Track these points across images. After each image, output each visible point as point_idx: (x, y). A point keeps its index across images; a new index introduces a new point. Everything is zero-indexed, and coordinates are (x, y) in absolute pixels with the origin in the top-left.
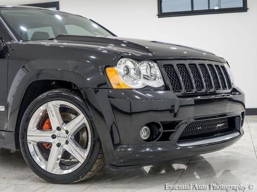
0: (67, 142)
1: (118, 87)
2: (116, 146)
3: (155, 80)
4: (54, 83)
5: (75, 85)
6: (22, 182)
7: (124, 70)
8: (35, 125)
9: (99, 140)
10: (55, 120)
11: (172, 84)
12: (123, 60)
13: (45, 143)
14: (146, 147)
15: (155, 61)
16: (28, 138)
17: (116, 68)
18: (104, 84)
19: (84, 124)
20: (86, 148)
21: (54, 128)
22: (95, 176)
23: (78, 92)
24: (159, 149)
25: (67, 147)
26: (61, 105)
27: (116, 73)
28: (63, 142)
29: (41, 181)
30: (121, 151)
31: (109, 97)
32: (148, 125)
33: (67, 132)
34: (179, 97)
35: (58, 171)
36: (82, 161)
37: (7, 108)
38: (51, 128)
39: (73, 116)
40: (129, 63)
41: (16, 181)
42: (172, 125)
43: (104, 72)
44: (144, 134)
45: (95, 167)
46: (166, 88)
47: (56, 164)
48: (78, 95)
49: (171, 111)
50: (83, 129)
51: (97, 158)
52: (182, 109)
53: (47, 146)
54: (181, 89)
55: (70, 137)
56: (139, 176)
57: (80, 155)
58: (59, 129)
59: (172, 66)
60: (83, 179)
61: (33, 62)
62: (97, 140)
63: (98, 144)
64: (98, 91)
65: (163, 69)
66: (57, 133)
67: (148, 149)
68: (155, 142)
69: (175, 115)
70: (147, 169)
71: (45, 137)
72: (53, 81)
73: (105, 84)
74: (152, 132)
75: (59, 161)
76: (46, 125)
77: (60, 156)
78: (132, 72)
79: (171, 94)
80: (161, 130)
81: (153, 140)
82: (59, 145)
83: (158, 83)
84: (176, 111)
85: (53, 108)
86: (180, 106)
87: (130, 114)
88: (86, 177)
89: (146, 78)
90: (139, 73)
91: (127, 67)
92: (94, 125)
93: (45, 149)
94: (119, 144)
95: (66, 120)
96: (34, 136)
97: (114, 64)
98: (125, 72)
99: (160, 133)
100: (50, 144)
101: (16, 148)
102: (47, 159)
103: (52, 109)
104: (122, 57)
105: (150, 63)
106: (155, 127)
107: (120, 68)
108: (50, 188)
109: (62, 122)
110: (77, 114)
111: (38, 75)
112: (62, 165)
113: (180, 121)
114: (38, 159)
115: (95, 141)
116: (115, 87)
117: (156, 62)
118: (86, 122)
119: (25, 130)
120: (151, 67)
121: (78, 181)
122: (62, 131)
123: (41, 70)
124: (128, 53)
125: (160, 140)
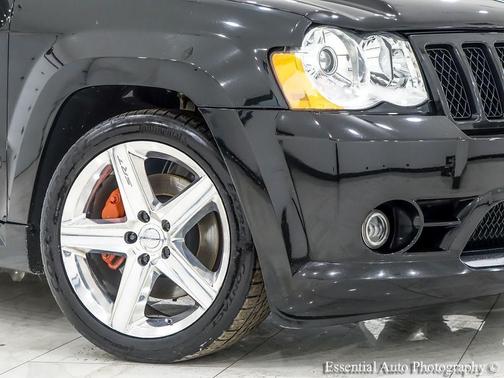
0: (166, 253)
1: (305, 106)
2: (296, 263)
3: (403, 85)
4: (130, 94)
5: (186, 100)
6: (47, 357)
7: (320, 60)
8: (82, 205)
9: (251, 247)
10: (135, 192)
11: (449, 97)
12: (318, 32)
13: (108, 253)
14: (378, 268)
15: (404, 34)
16: (65, 242)
17: (298, 55)
18: (267, 97)
19: (212, 204)
20: (216, 268)
21: (132, 214)
22: (239, 342)
23: (196, 119)
24: (413, 273)
25: (165, 267)
26: (149, 154)
27: (299, 66)
28: (155, 254)
29: (96, 355)
30: (309, 277)
31: (279, 132)
32: (384, 208)
33: (166, 226)
34: (468, 132)
35: (142, 329)
36: (206, 303)
38: (122, 215)
39: (180, 183)
40: (333, 39)
41: (31, 354)
42: (446, 211)
43: (267, 65)
44: (373, 233)
45: (239, 319)
46: (433, 108)
47: (135, 310)
48: (195, 128)
49: (446, 170)
50: (209, 216)
51: (246, 296)
52: (475, 167)
53: (113, 262)
54: (474, 111)
55: (173, 238)
56: (358, 345)
57: (202, 288)
58: (143, 217)
59: (449, 47)
60: (210, 350)
61: (74, 39)
62: (246, 249)
63: (247, 260)
64: (249, 116)
65: (425, 58)
66: (138, 227)
67: (381, 274)
68: (401, 254)
69: (456, 184)
70: (375, 326)
71: (107, 238)
72: (129, 88)
73: (270, 96)
74: (394, 228)
75: (144, 303)
76: (109, 208)
77: (147, 290)
78: (343, 65)
79: (447, 126)
80: (420, 222)
81: (396, 249)
82: (143, 260)
83: (413, 94)
84: (458, 173)
85: (128, 159)
86: (469, 160)
87: (337, 178)
88: (216, 345)
89: (378, 80)
90: (360, 67)
91: (326, 51)
92: (239, 207)
93: (106, 270)
94: (306, 259)
95: (164, 195)
96: (79, 235)
97: (293, 43)
98: (324, 65)
99: (415, 231)
100: (120, 258)
101: (31, 267)
102: (112, 297)
103: (126, 163)
104: (315, 24)
105: (390, 41)
106: (401, 212)
107: (309, 54)
108: (121, 373)
109: (151, 197)
110: (191, 178)
111: (86, 72)
112: (153, 313)
113: (471, 199)
114: (90, 296)
115: (240, 251)
116: (295, 104)
117: (406, 38)
118: (217, 200)
119: (56, 219)
120: (392, 52)
121: (196, 355)
122: (155, 224)
123: (95, 59)
124: (330, 14)
125: (410, 251)
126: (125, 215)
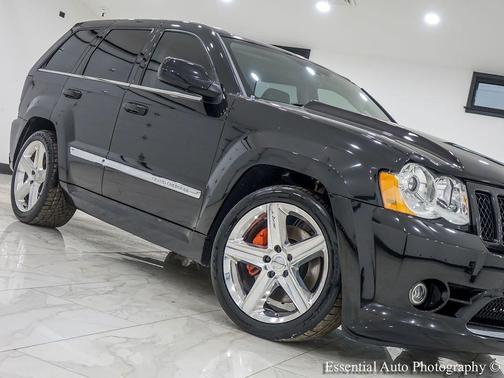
0: (285, 274)
1: (394, 208)
2: (364, 302)
3: (455, 210)
4: (287, 175)
5: (321, 186)
6: (198, 317)
7: (410, 183)
8: (243, 233)
9: (339, 285)
10: (276, 233)
11: (483, 225)
12: (412, 166)
13: (251, 265)
14: (413, 317)
15: (464, 180)
16: (227, 251)
17: (396, 177)
18: (372, 197)
19: (321, 252)
20: (313, 291)
21: (271, 245)
22: (314, 339)
23: (325, 199)
24: (432, 326)
25: (283, 282)
26: (290, 212)
27: (396, 184)
28: (279, 273)
29: (228, 323)
30: (370, 312)
31: (374, 219)
32: (427, 282)
33: (290, 258)
34: (490, 250)
35: (260, 315)
36: (302, 310)
37: (203, 195)
38: (265, 244)
39: (304, 235)
40: (420, 174)
41: (189, 312)
42: (466, 294)
43: (377, 177)
44: (416, 296)
45: (320, 326)
46: (471, 229)
47: (259, 303)
48: (322, 204)
49: (468, 269)
50: (318, 259)
51: (328, 313)
52: (485, 271)
53: (252, 271)
54: (496, 237)
55: (290, 266)
57: (302, 301)
58: (278, 249)
59: (489, 195)
60: (297, 339)
61: (259, 134)
62: (336, 286)
63: (335, 291)
64: (359, 206)
65: (473, 196)
66: (273, 254)
67: (413, 322)
68: (431, 314)
69: (473, 280)
71: (253, 256)
72: (288, 170)
74: (430, 296)
75: (265, 300)
76: (258, 238)
77: (268, 293)
78: (421, 189)
79: (477, 242)
80: (446, 296)
81: (429, 309)
82: (271, 274)
83: (461, 218)
84: (475, 273)
85: (277, 213)
86: (484, 267)
87: (402, 257)
88: (302, 337)
89: (441, 203)
90: (431, 193)
91: (414, 179)
92: (337, 259)
93: (247, 275)
94: (372, 301)
95: (293, 240)
96: (236, 249)
97: (396, 169)
98: (411, 187)
99: (442, 301)
100: (257, 270)
101: (202, 261)
102: (246, 292)
103: (275, 215)
104: (411, 161)
105: (454, 182)
106: (436, 288)
107: (403, 178)
108: (241, 338)
109: (285, 238)
110: (312, 233)
112: (269, 309)
113: (482, 291)
114: (233, 287)
115: (331, 284)
116: (388, 205)
117: (465, 183)
118: (325, 250)
119: (226, 236)
120: (453, 188)
121: (289, 340)
122: (283, 255)
124: (420, 156)
125: (437, 312)
126: (266, 244)
